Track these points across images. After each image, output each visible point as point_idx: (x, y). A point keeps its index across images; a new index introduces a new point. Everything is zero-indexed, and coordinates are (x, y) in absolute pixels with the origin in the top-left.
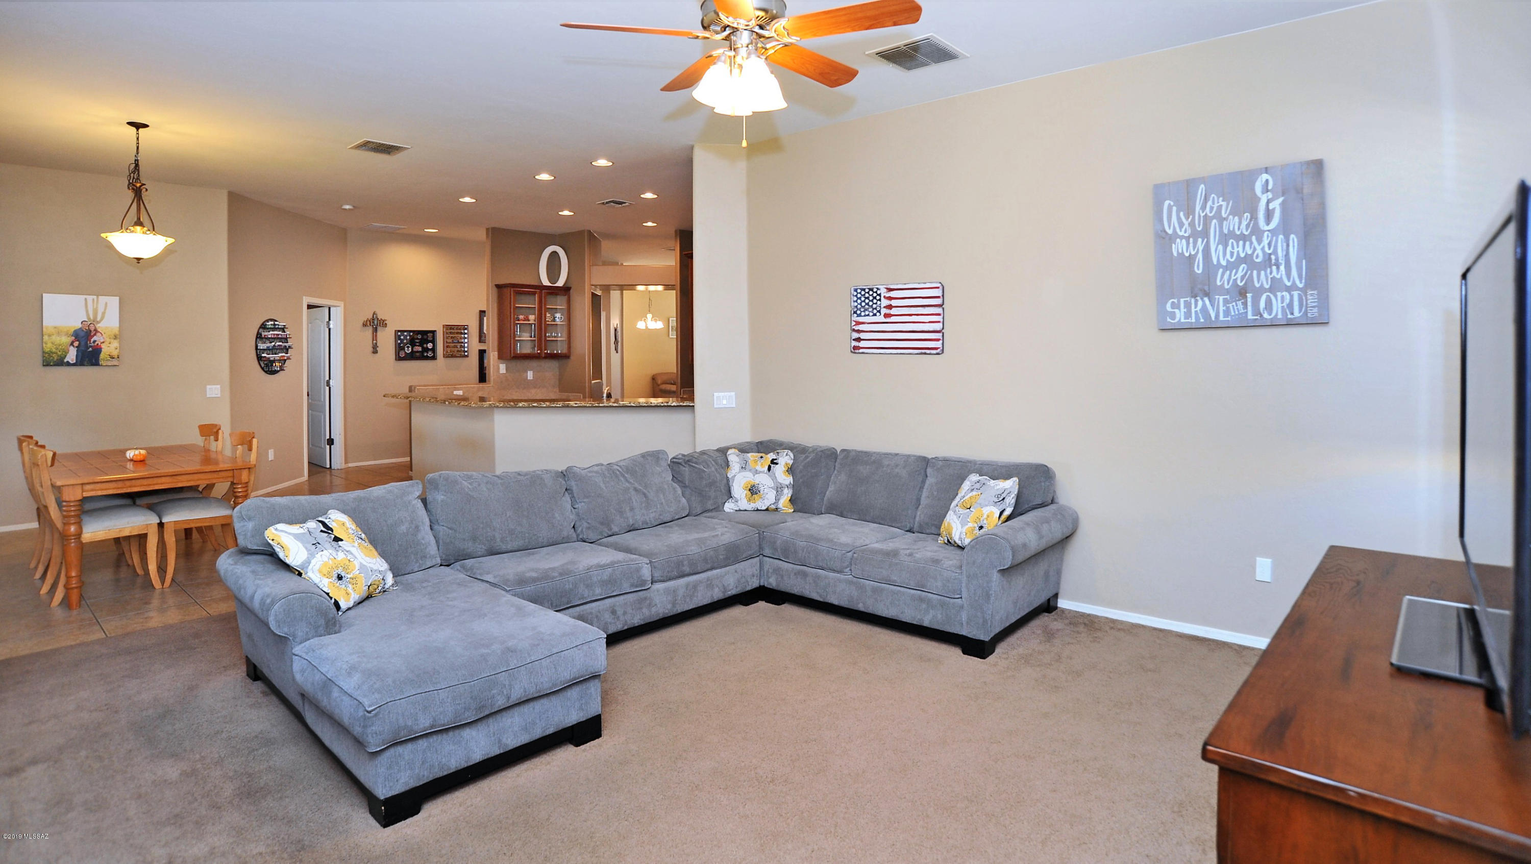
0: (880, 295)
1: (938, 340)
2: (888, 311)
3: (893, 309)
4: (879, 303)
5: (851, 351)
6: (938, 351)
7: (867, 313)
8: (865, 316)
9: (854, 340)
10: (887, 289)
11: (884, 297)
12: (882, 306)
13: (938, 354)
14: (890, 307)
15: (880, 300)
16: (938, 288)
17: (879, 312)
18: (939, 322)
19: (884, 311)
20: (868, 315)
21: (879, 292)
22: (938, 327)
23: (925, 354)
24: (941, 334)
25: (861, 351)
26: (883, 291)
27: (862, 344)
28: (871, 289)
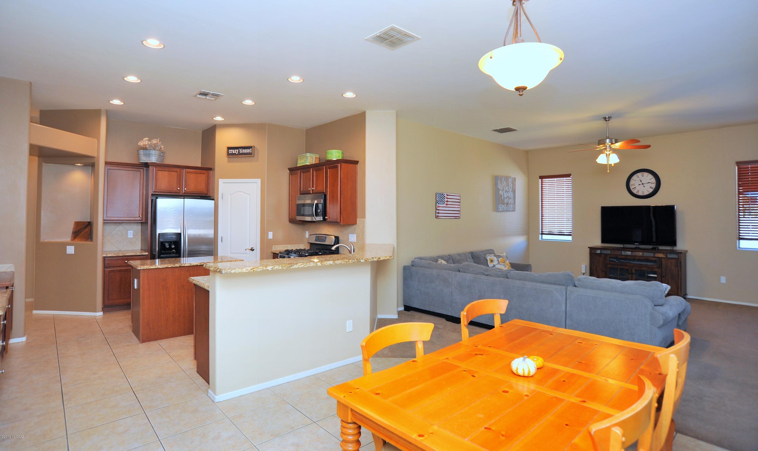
0: (445, 197)
1: (459, 214)
2: (447, 203)
3: (448, 202)
4: (444, 199)
5: (436, 218)
6: (459, 217)
7: (441, 203)
8: (440, 204)
9: (437, 213)
10: (447, 195)
11: (446, 197)
12: (445, 201)
13: (459, 218)
14: (447, 201)
15: (445, 198)
16: (459, 196)
17: (444, 203)
18: (459, 208)
19: (446, 203)
20: (441, 204)
21: (444, 196)
22: (459, 209)
23: (456, 218)
24: (459, 212)
25: (439, 217)
26: (445, 195)
27: (440, 215)
28: (442, 194)
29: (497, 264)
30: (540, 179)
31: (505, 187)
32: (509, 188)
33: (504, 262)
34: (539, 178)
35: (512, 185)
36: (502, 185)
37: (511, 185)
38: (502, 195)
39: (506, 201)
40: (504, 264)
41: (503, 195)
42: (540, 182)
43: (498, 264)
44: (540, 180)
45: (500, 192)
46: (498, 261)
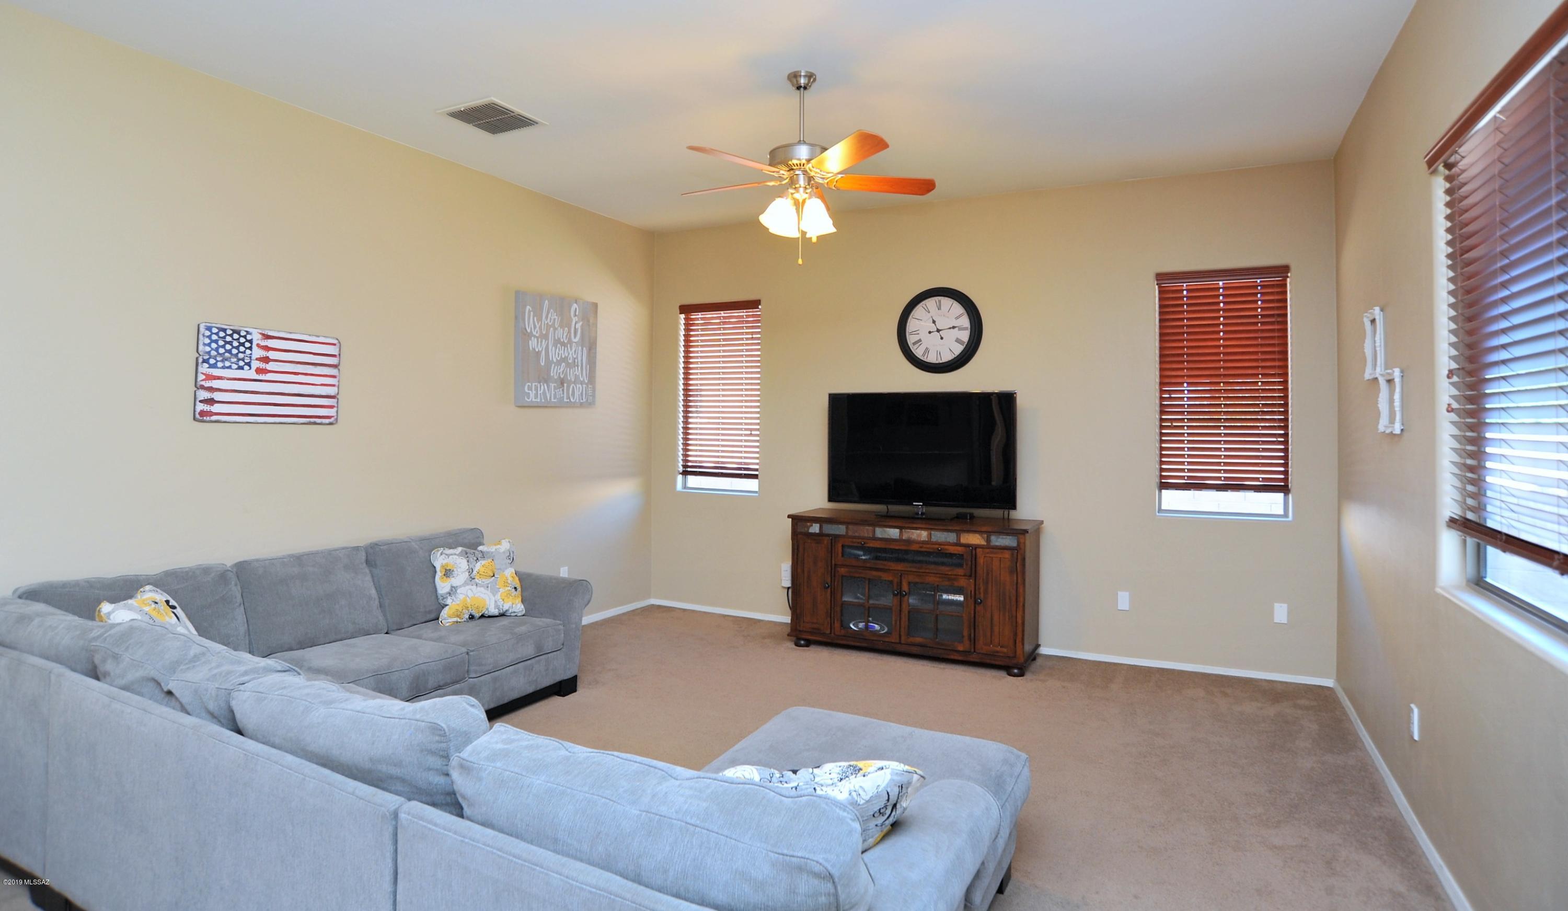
0: (251, 341)
1: (331, 407)
2: (262, 365)
3: (271, 363)
4: (248, 352)
5: (195, 419)
6: (332, 420)
7: (227, 364)
8: (223, 367)
9: (201, 401)
10: (263, 335)
11: (258, 345)
12: (254, 357)
13: (331, 424)
14: (266, 360)
15: (250, 348)
16: (334, 344)
17: (249, 364)
18: (334, 385)
19: (255, 364)
20: (230, 367)
21: (249, 337)
22: (331, 391)
23: (315, 423)
24: (336, 400)
25: (214, 418)
26: (256, 337)
27: (216, 408)
28: (235, 331)
29: (465, 584)
30: (681, 313)
31: (555, 329)
32: (569, 332)
33: (494, 576)
34: (678, 311)
35: (582, 326)
36: (540, 319)
37: (579, 326)
38: (539, 353)
39: (554, 372)
40: (492, 582)
41: (543, 352)
42: (682, 322)
43: (468, 584)
44: (683, 316)
45: (533, 343)
46: (471, 571)
